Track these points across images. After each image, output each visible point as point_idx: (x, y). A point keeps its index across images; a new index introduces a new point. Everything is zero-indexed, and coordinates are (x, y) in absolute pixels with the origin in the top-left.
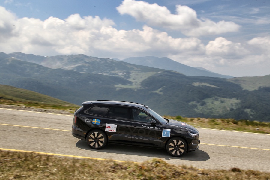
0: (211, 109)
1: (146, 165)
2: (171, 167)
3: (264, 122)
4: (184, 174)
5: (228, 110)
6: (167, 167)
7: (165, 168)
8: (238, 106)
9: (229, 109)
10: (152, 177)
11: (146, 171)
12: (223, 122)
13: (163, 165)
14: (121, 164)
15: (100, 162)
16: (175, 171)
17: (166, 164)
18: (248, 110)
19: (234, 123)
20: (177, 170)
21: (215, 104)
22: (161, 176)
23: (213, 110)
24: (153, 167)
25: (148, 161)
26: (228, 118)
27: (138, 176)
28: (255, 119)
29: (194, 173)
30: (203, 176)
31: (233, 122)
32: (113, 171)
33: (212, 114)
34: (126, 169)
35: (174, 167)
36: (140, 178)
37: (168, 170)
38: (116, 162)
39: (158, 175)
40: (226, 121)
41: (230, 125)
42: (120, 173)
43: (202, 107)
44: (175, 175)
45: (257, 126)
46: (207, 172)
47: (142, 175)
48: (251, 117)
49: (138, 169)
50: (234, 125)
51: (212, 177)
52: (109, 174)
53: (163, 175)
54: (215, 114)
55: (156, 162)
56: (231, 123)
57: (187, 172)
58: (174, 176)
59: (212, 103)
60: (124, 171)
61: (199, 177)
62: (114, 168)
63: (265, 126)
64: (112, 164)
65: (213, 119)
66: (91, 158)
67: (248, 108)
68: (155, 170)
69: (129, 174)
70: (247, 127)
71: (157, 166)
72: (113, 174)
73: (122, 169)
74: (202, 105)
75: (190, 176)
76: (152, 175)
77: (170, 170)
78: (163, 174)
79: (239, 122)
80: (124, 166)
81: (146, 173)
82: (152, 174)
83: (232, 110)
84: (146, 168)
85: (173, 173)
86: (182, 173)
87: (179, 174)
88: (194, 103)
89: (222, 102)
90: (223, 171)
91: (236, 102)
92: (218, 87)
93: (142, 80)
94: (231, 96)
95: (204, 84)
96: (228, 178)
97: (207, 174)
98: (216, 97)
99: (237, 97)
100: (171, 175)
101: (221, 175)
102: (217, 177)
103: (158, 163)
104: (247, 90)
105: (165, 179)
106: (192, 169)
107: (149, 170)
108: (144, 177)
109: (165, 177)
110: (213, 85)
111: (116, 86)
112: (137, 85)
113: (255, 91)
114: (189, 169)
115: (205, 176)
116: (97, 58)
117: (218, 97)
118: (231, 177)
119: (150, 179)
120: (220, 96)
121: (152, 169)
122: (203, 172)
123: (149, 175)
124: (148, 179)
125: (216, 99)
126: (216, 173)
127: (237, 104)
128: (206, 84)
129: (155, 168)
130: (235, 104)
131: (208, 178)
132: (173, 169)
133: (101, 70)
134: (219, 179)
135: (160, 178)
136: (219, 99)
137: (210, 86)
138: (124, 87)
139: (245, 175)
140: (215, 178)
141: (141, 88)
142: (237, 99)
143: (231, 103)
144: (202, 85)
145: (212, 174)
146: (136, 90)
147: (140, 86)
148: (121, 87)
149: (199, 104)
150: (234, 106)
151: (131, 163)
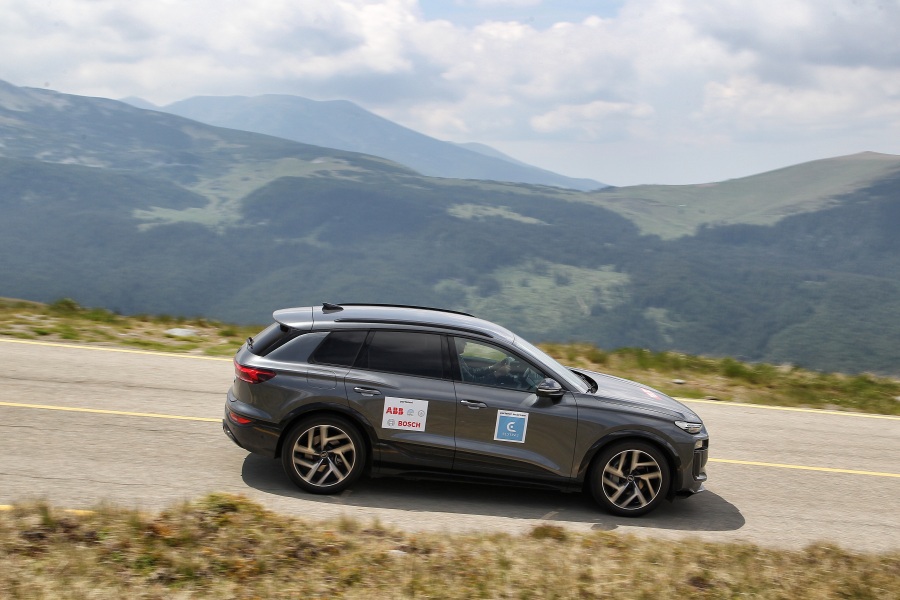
0: (518, 309)
1: (175, 521)
2: (280, 529)
3: (703, 358)
5: (582, 314)
6: (264, 529)
7: (256, 531)
8: (620, 297)
9: (586, 308)
10: (197, 568)
11: (174, 544)
13: (248, 517)
14: (74, 522)
16: (297, 540)
17: (260, 516)
18: (657, 314)
19: (594, 361)
20: (306, 537)
21: (534, 291)
22: (237, 563)
23: (527, 311)
24: (203, 526)
25: (187, 503)
26: (572, 342)
27: (139, 565)
29: (375, 547)
30: (408, 559)
31: (588, 358)
32: (32, 552)
34: (91, 539)
35: (294, 528)
36: (146, 575)
37: (268, 538)
38: (54, 514)
39: (222, 558)
42: (60, 557)
43: (486, 300)
44: (295, 556)
45: (677, 373)
46: (429, 540)
47: (154, 562)
49: (142, 538)
51: (444, 562)
52: (7, 562)
53: (242, 560)
55: (221, 506)
56: (581, 359)
57: (347, 546)
58: (290, 563)
59: (524, 284)
60: (81, 547)
61: (393, 564)
62: (41, 537)
63: (706, 373)
64: (34, 521)
67: (660, 303)
68: (212, 540)
69: (101, 559)
70: (640, 376)
71: (225, 523)
72: (30, 560)
73: (76, 539)
74: (484, 293)
75: (357, 559)
76: (197, 560)
77: (276, 536)
78: (244, 553)
79: (614, 358)
80: (86, 527)
81: (174, 555)
82: (196, 555)
83: (598, 311)
84: (174, 534)
85: (286, 552)
86: (326, 550)
87: (314, 554)
88: (454, 283)
89: (562, 281)
90: (497, 538)
91: (615, 281)
92: (545, 224)
93: (246, 189)
94: (595, 259)
95: (492, 212)
96: (505, 564)
97: (427, 551)
98: (539, 261)
99: (618, 261)
100: (277, 558)
101: (484, 552)
102: (465, 561)
103: (230, 514)
104: (656, 237)
105: (251, 573)
106: (379, 532)
107: (188, 539)
108: (161, 570)
109: (250, 567)
110: (527, 214)
111: (138, 213)
112: (224, 209)
113: (686, 239)
114: (367, 532)
115: (420, 560)
116: (58, 96)
117: (547, 262)
118: (520, 560)
119: (185, 579)
120: (554, 259)
121: (201, 537)
122: (413, 542)
123: (185, 561)
124: (178, 576)
125: (540, 271)
126: (466, 547)
127: (617, 288)
128: (501, 211)
129: (215, 530)
130: (608, 289)
131: (426, 566)
132: (291, 533)
133: (75, 146)
134: (471, 566)
135: (229, 570)
136: (551, 272)
137: (517, 217)
138: (174, 216)
139: (577, 549)
140: (457, 563)
141: (241, 222)
142: (618, 270)
143: (594, 284)
144: (486, 213)
145: (449, 550)
146: (221, 231)
147: (236, 217)
148: (158, 219)
149: (475, 288)
150: (604, 298)
151: (116, 516)
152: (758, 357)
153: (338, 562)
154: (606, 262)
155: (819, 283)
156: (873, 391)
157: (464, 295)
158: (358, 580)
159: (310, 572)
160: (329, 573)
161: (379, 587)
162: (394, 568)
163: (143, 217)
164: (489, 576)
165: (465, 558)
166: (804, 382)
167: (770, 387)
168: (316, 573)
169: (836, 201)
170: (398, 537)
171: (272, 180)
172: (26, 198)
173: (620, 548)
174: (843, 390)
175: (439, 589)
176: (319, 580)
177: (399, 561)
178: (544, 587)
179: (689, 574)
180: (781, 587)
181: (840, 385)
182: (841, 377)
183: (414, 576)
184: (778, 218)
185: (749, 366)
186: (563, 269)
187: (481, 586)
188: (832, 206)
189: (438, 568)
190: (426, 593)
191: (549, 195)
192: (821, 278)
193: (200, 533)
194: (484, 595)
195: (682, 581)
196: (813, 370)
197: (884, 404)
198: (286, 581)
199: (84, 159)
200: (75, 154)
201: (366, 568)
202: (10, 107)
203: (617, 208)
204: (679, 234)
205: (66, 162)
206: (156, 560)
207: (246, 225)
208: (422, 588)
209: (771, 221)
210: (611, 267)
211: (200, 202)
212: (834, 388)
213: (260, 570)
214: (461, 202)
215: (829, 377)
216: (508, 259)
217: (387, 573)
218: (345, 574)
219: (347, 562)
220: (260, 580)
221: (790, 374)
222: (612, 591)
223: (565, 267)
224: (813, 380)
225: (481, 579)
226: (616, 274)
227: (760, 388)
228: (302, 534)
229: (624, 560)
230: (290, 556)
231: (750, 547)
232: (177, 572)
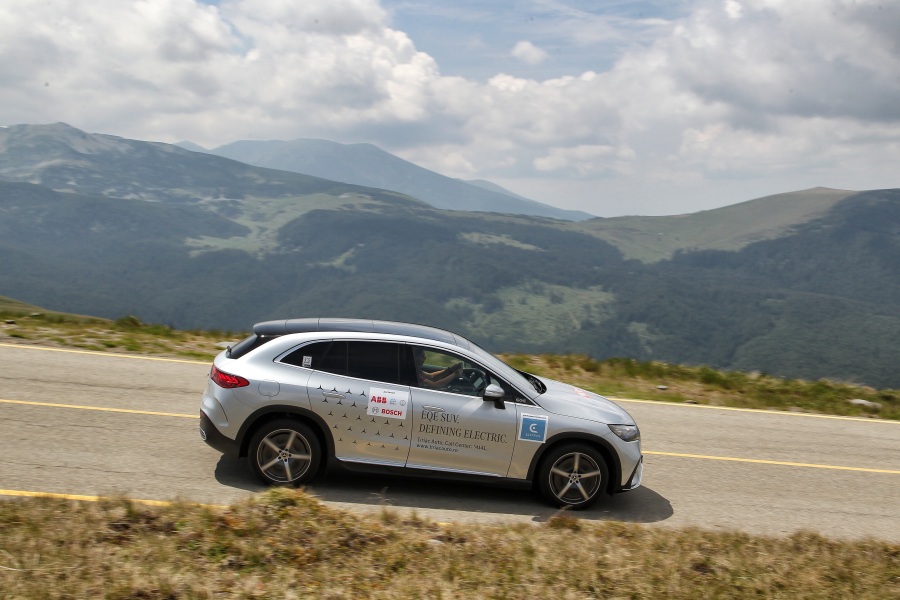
0: (518, 324)
1: (242, 514)
2: (333, 521)
3: (682, 366)
4: (379, 541)
5: (574, 328)
6: (319, 521)
7: (312, 523)
8: (607, 313)
9: (577, 324)
10: (263, 555)
11: (242, 534)
12: (552, 367)
13: (305, 511)
14: (153, 514)
15: (76, 506)
16: (348, 531)
17: (316, 511)
18: (639, 328)
19: (588, 370)
20: (357, 528)
21: (532, 308)
22: (297, 551)
23: (525, 325)
24: (267, 519)
25: (252, 498)
26: (568, 353)
27: (212, 553)
28: (659, 358)
29: (415, 537)
30: (445, 548)
31: (582, 367)
32: (119, 541)
33: (520, 340)
34: (170, 529)
35: (344, 520)
36: (218, 561)
37: (323, 530)
38: (136, 508)
39: (283, 547)
40: (561, 364)
41: (576, 376)
42: (144, 546)
43: (489, 317)
44: (348, 546)
45: (659, 380)
46: (462, 531)
47: (225, 550)
48: (649, 350)
49: (214, 528)
50: (587, 375)
51: (477, 551)
52: (100, 550)
53: (301, 549)
54: (532, 342)
55: (281, 501)
56: (577, 368)
57: (392, 536)
58: (343, 551)
59: (523, 302)
60: (162, 537)
61: (432, 552)
62: (126, 527)
63: (685, 380)
64: (119, 513)
65: (519, 357)
66: (42, 494)
67: (641, 319)
68: (275, 531)
69: (179, 548)
70: (628, 383)
71: (285, 515)
72: (118, 548)
73: (155, 529)
74: (489, 310)
75: (401, 548)
76: (262, 549)
77: (330, 528)
78: (302, 543)
79: (605, 367)
80: (164, 519)
81: (242, 544)
82: (261, 544)
83: (587, 326)
84: (243, 525)
85: (339, 541)
86: (373, 539)
87: (363, 543)
88: (462, 302)
89: (556, 299)
90: (520, 529)
91: (601, 300)
92: (540, 249)
93: (281, 221)
94: (585, 281)
95: (496, 239)
96: (530, 552)
97: (462, 541)
98: (536, 282)
99: (605, 282)
100: (330, 546)
101: (511, 542)
102: (495, 549)
103: (289, 507)
104: (638, 261)
105: (309, 560)
106: (417, 523)
107: (254, 530)
108: (232, 558)
109: (308, 555)
110: (526, 241)
111: (190, 241)
112: (264, 238)
113: (663, 262)
114: (406, 523)
115: (455, 548)
116: (121, 141)
117: (543, 283)
118: (543, 548)
119: (253, 566)
120: (549, 280)
121: (265, 528)
122: (448, 532)
123: (253, 550)
124: (246, 562)
125: (537, 291)
126: (495, 537)
127: (604, 306)
128: (503, 239)
129: (278, 522)
130: (596, 306)
131: (461, 554)
132: (343, 525)
133: (136, 184)
134: (499, 554)
135: (290, 558)
136: (546, 291)
137: (517, 244)
138: (219, 244)
139: (592, 538)
140: (488, 551)
141: (278, 249)
142: (605, 290)
143: (585, 303)
144: (490, 241)
145: (480, 540)
146: (260, 257)
147: (275, 244)
148: (207, 247)
149: (480, 305)
150: (592, 314)
151: (190, 509)
152: (726, 365)
153: (385, 551)
154: (595, 283)
155: (779, 301)
156: (830, 395)
157: (471, 311)
158: (402, 566)
159: (360, 560)
160: (377, 560)
161: (421, 573)
162: (433, 556)
163: (193, 245)
164: (516, 564)
165: (494, 547)
166: (769, 387)
167: (742, 392)
168: (366, 560)
169: (793, 230)
170: (434, 528)
171: (305, 212)
172: (94, 229)
173: (628, 537)
174: (805, 394)
175: (474, 574)
176: (368, 566)
177: (436, 549)
178: (566, 572)
179: (693, 560)
180: (774, 571)
181: (801, 390)
182: (802, 382)
183: (452, 563)
184: (744, 244)
185: (722, 374)
186: (557, 289)
187: (511, 572)
188: (789, 234)
189: (472, 556)
190: (463, 578)
191: (543, 225)
192: (781, 296)
193: (264, 524)
194: (513, 580)
195: (687, 568)
196: (777, 377)
197: (840, 407)
198: (339, 568)
199: (143, 195)
200: (136, 191)
201: (409, 556)
202: (82, 150)
203: (604, 236)
204: (657, 259)
205: (128, 197)
206: (227, 548)
207: (282, 252)
208: (459, 574)
209: (737, 246)
210: (599, 287)
211: (243, 231)
212: (797, 393)
213: (317, 558)
214: (469, 232)
215: (792, 384)
216: (508, 280)
217: (427, 561)
218: (391, 561)
219: (392, 550)
220: (317, 566)
221: (758, 380)
222: (626, 577)
223: (559, 287)
224: (778, 386)
225: (510, 566)
226: (604, 294)
227: (732, 393)
228: (353, 525)
229: (633, 548)
230: (342, 545)
231: (741, 535)
232: (246, 560)
